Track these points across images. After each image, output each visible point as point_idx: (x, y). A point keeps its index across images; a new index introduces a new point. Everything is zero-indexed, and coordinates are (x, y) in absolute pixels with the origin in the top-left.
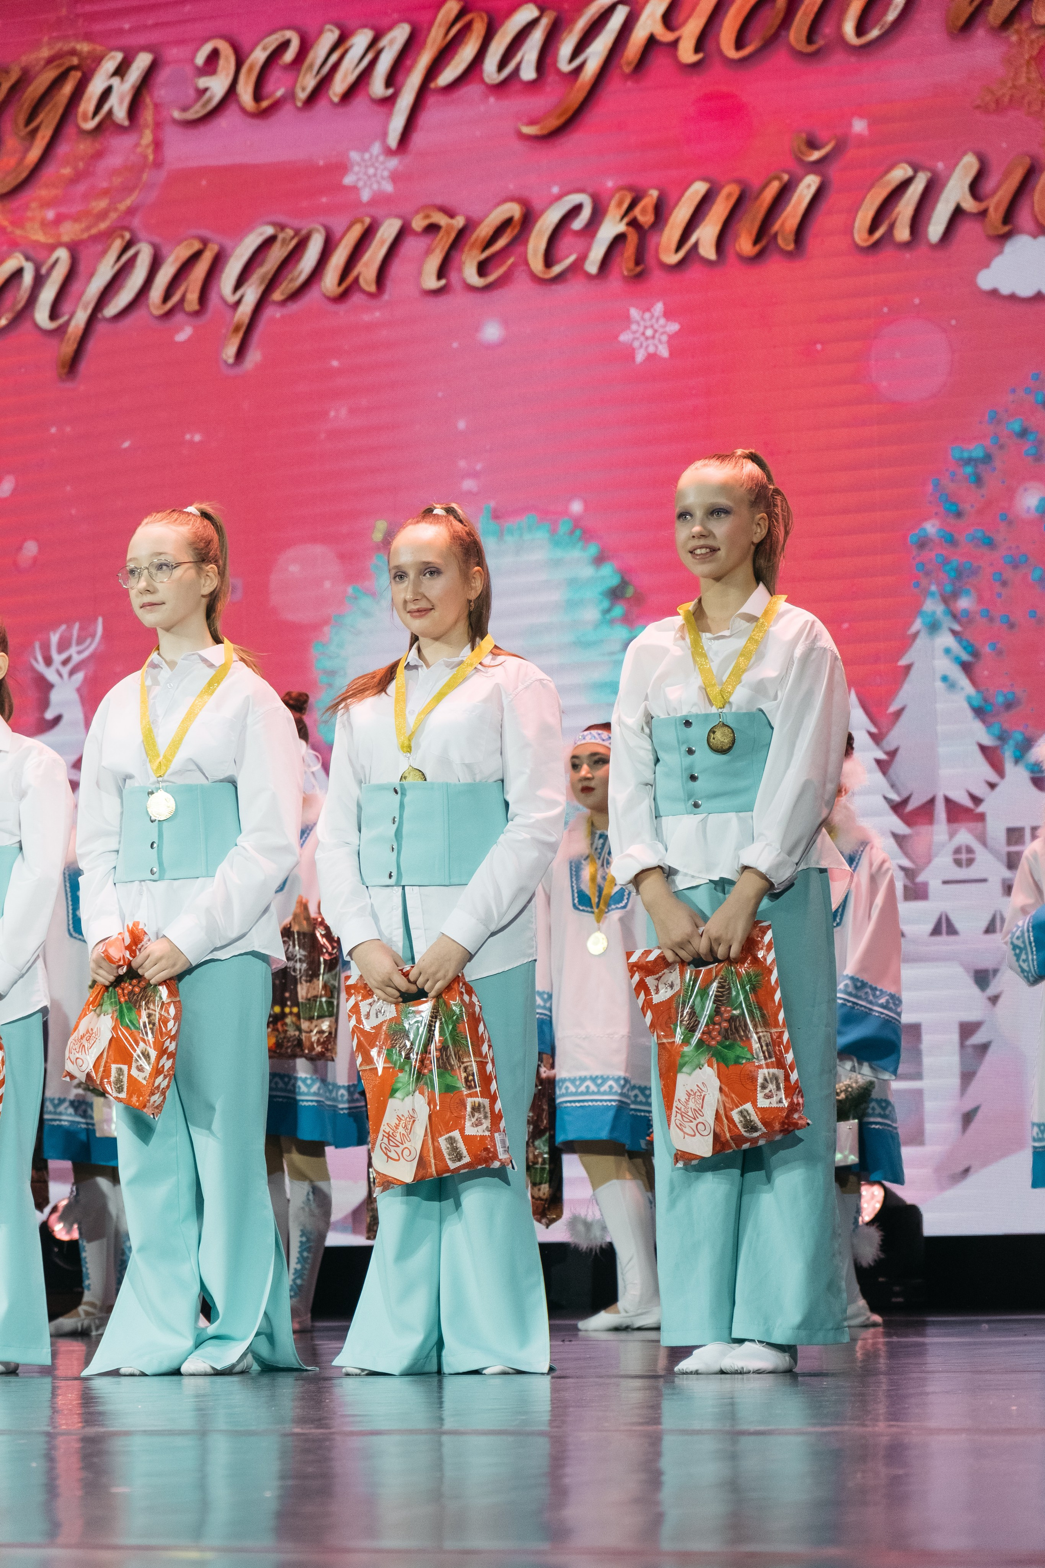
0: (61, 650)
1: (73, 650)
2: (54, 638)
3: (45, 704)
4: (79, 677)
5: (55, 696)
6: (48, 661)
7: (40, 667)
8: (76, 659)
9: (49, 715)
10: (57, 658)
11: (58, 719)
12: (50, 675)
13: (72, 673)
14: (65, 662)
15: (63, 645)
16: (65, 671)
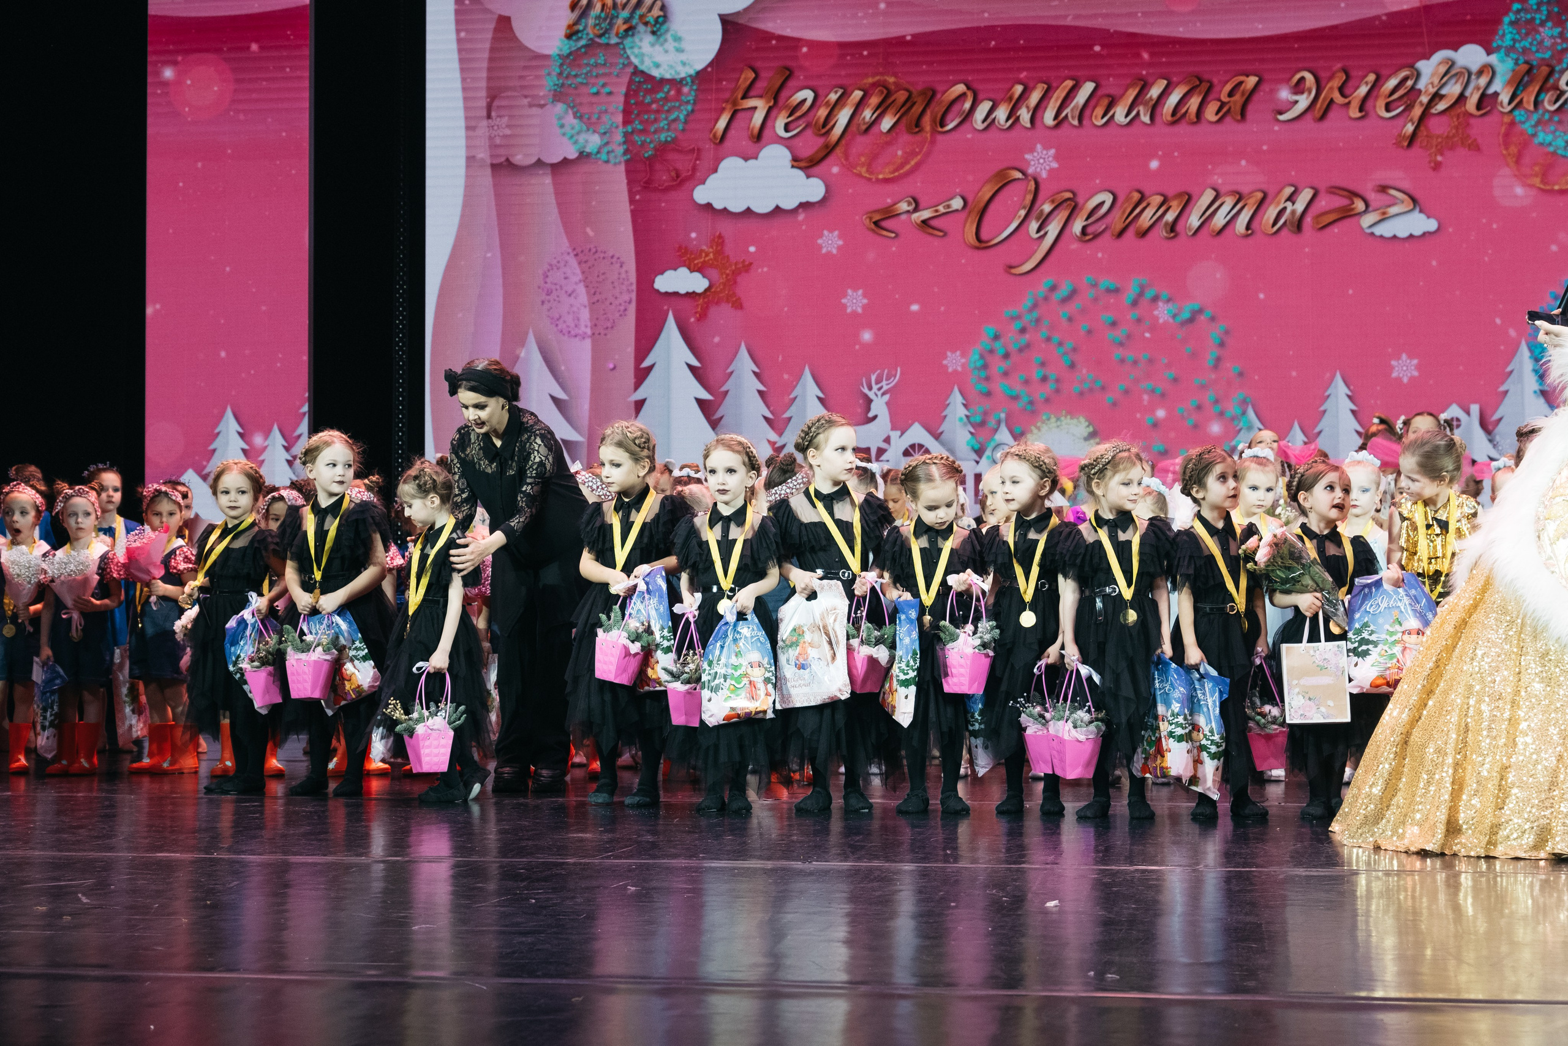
0: (877, 383)
1: (884, 383)
2: (873, 378)
3: (869, 409)
4: (887, 397)
5: (873, 406)
6: (870, 389)
7: (866, 391)
8: (885, 388)
9: (871, 415)
10: (875, 387)
11: (875, 417)
12: (871, 395)
13: (883, 394)
14: (879, 389)
15: (878, 382)
16: (879, 393)
